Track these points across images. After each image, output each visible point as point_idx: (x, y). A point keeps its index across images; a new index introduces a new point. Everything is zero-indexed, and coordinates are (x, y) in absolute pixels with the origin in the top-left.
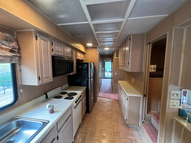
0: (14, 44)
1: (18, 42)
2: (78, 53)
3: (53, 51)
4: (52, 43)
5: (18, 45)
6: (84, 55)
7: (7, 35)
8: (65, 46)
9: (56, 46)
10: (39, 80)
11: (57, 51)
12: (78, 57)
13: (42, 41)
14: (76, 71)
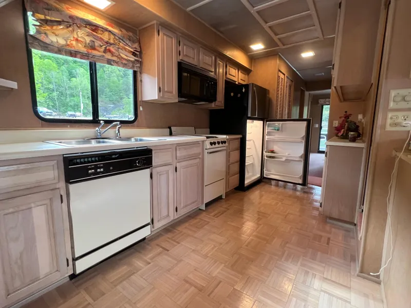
0: (136, 45)
1: (140, 43)
2: (230, 68)
3: (180, 55)
4: (180, 42)
5: (140, 47)
6: (248, 75)
7: (131, 34)
8: (201, 49)
9: (185, 47)
10: (160, 92)
11: (186, 55)
12: (228, 76)
13: (165, 37)
14: (223, 102)
